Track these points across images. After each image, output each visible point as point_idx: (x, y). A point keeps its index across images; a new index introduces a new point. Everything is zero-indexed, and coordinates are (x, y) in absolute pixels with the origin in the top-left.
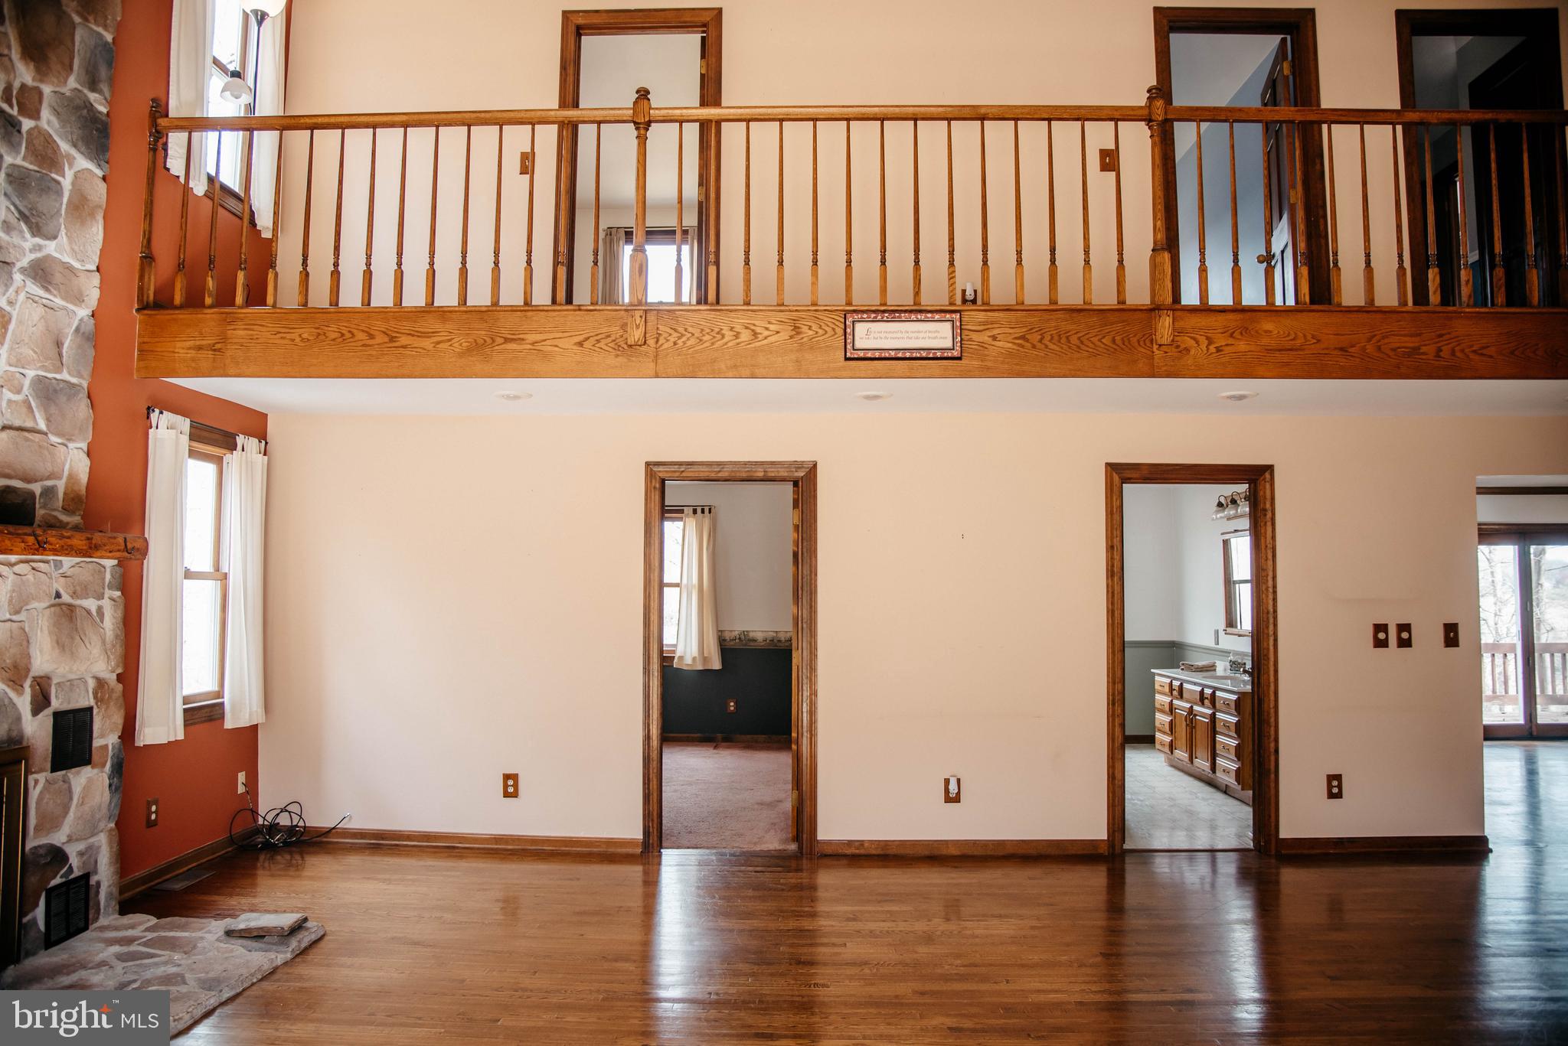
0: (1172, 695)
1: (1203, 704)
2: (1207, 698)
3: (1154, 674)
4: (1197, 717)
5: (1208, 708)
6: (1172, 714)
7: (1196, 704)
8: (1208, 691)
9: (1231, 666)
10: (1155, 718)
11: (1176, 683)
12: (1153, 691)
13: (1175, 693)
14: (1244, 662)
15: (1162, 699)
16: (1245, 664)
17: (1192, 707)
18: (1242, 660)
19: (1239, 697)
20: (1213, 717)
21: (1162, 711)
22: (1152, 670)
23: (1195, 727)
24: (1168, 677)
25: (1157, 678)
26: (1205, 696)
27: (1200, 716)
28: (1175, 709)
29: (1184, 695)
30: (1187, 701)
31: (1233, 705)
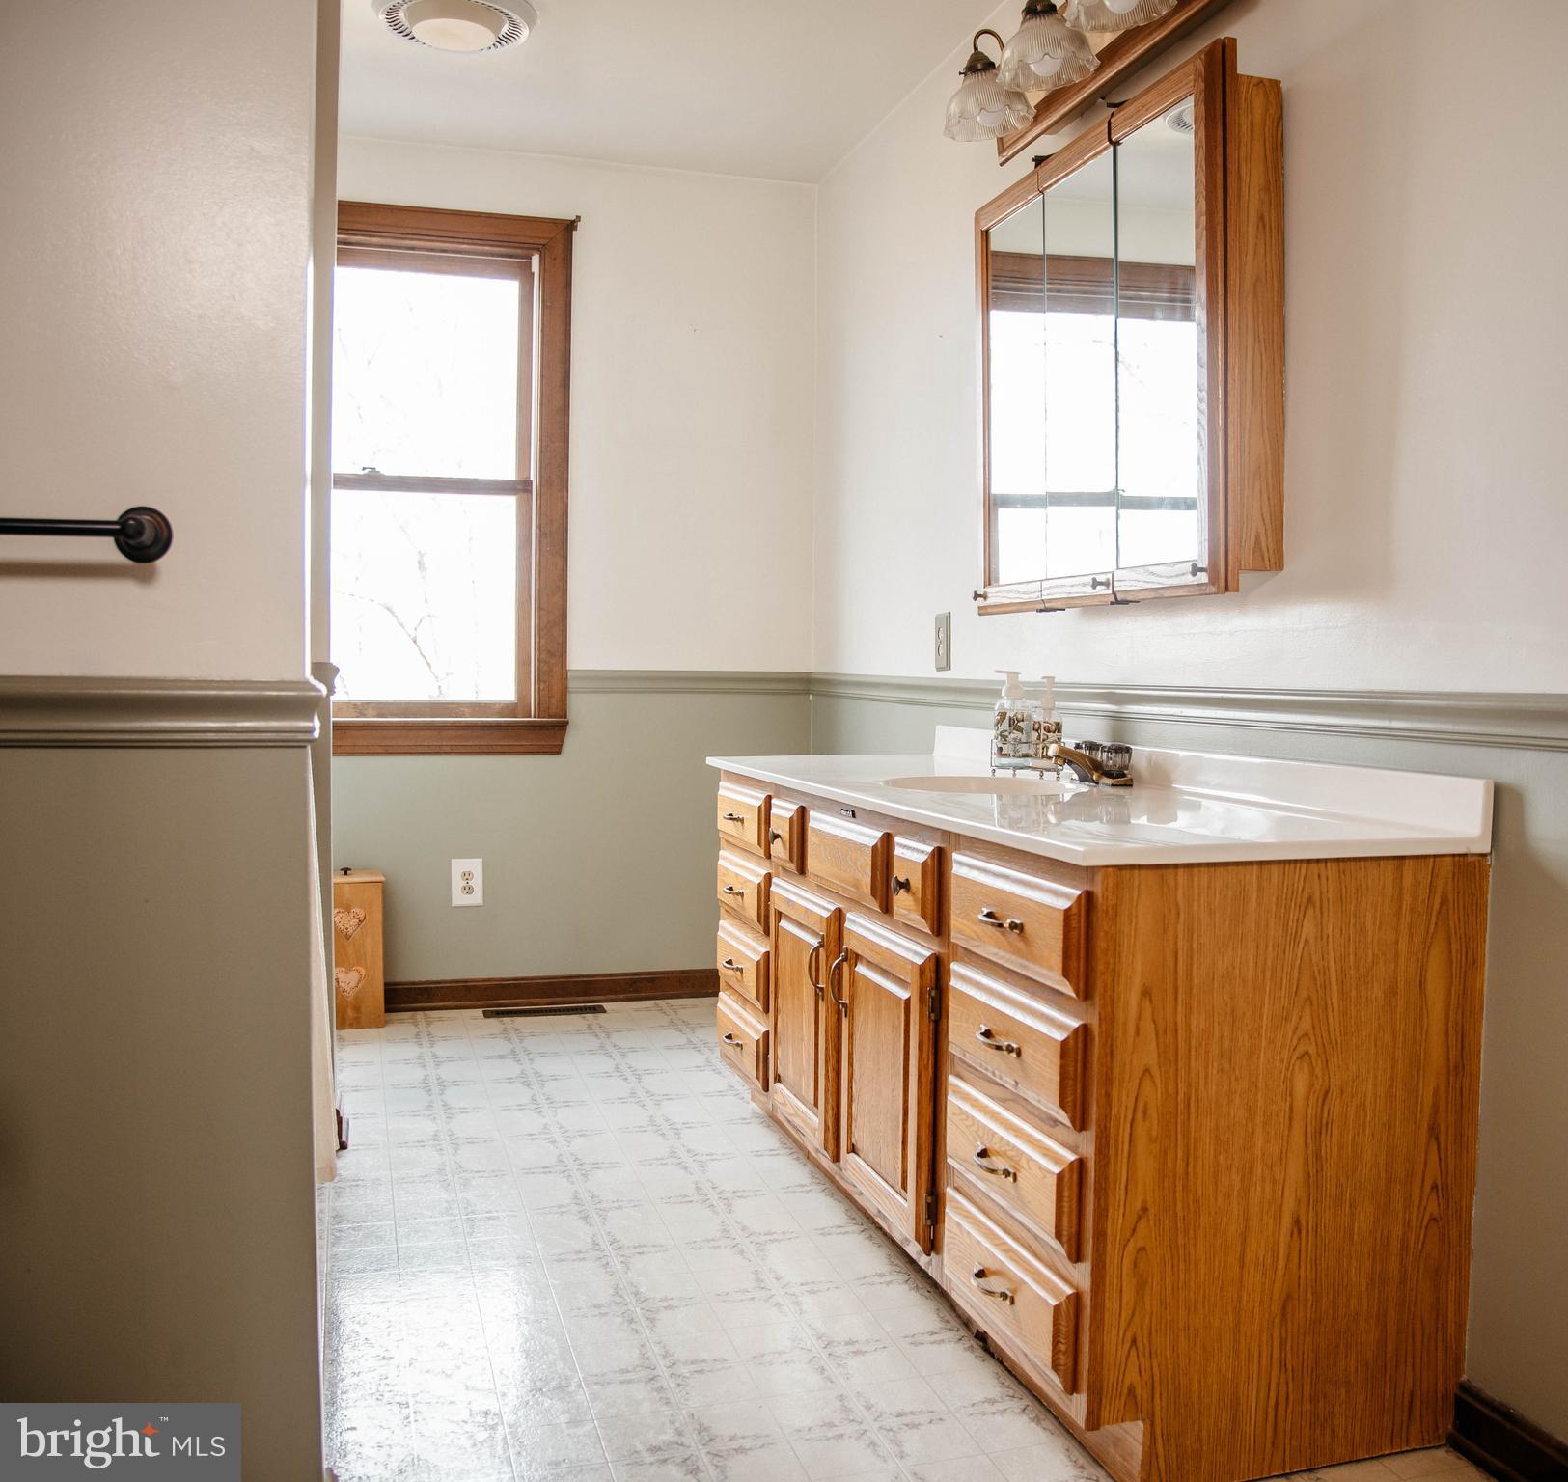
0: (769, 856)
1: (887, 908)
2: (905, 885)
3: (716, 773)
4: (861, 969)
5: (909, 929)
6: (767, 932)
7: (857, 903)
8: (911, 853)
9: (1003, 737)
10: (716, 935)
11: (783, 811)
12: (711, 843)
13: (778, 849)
14: (1054, 719)
15: (739, 869)
16: (1058, 728)
17: (839, 916)
18: (1049, 710)
19: (1088, 897)
20: (934, 983)
21: (737, 916)
22: (711, 761)
23: (849, 1010)
24: (758, 783)
25: (727, 791)
26: (899, 873)
27: (870, 964)
28: (779, 915)
29: (811, 863)
30: (824, 889)
31: (1050, 940)
